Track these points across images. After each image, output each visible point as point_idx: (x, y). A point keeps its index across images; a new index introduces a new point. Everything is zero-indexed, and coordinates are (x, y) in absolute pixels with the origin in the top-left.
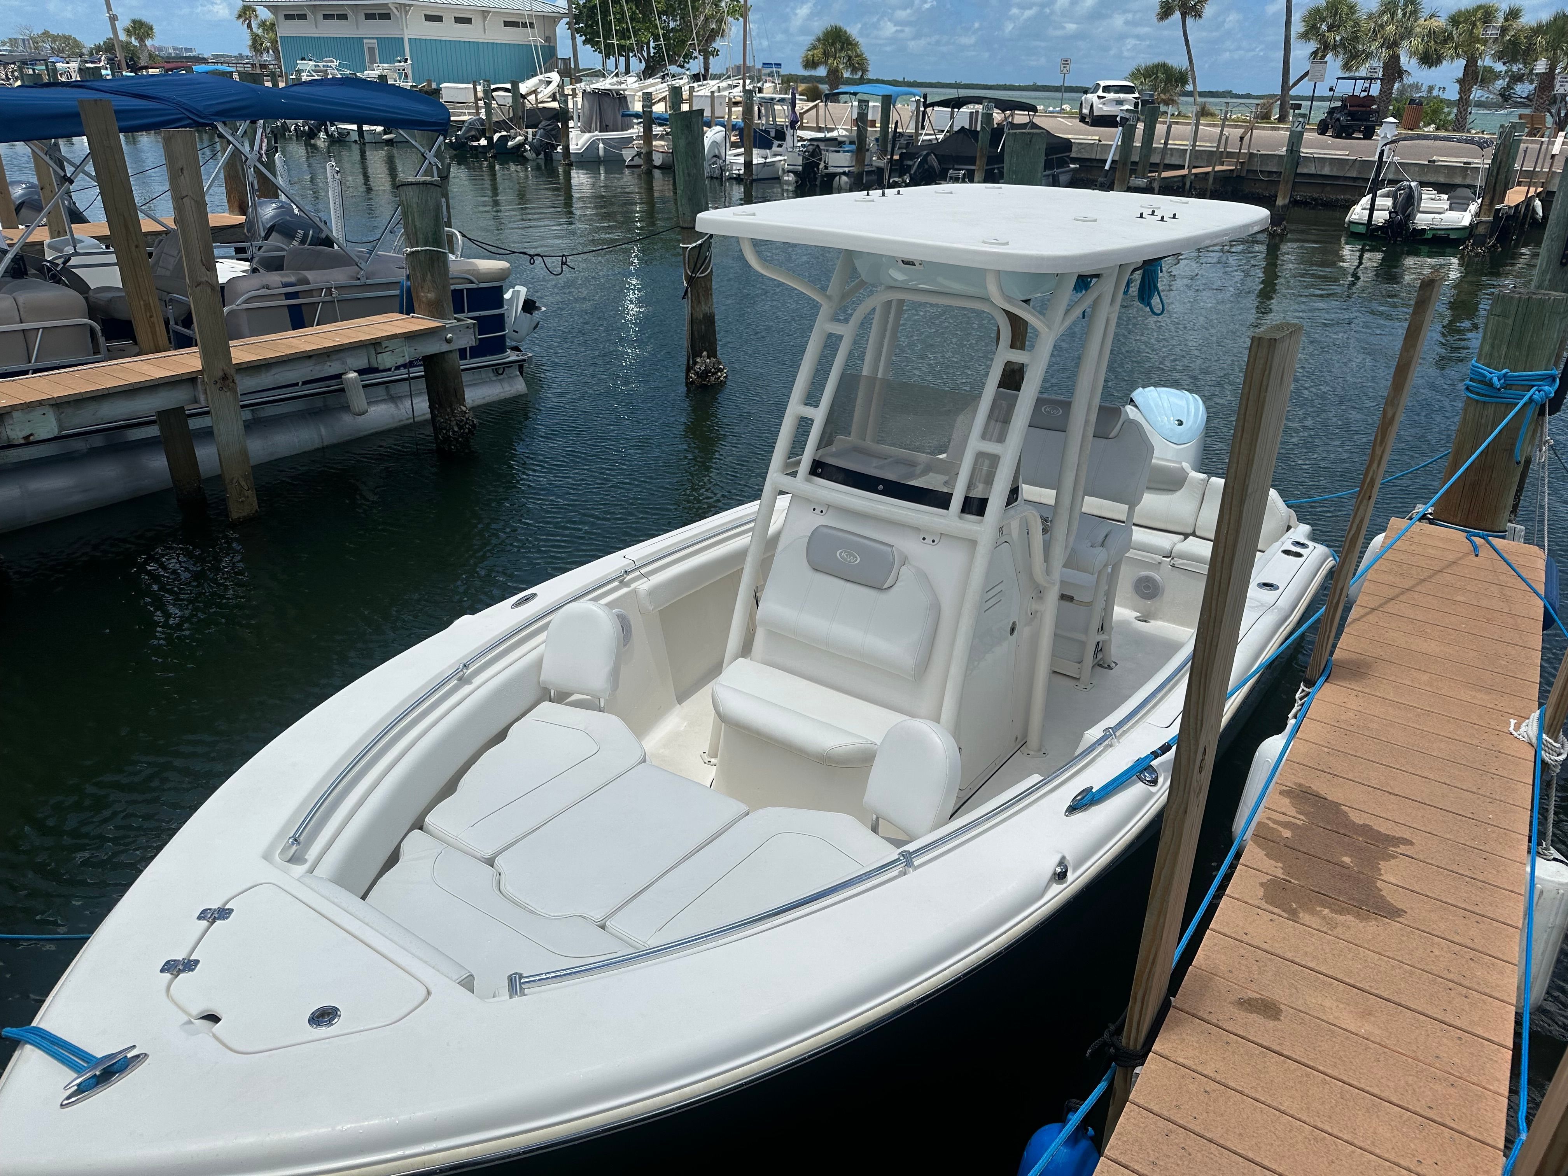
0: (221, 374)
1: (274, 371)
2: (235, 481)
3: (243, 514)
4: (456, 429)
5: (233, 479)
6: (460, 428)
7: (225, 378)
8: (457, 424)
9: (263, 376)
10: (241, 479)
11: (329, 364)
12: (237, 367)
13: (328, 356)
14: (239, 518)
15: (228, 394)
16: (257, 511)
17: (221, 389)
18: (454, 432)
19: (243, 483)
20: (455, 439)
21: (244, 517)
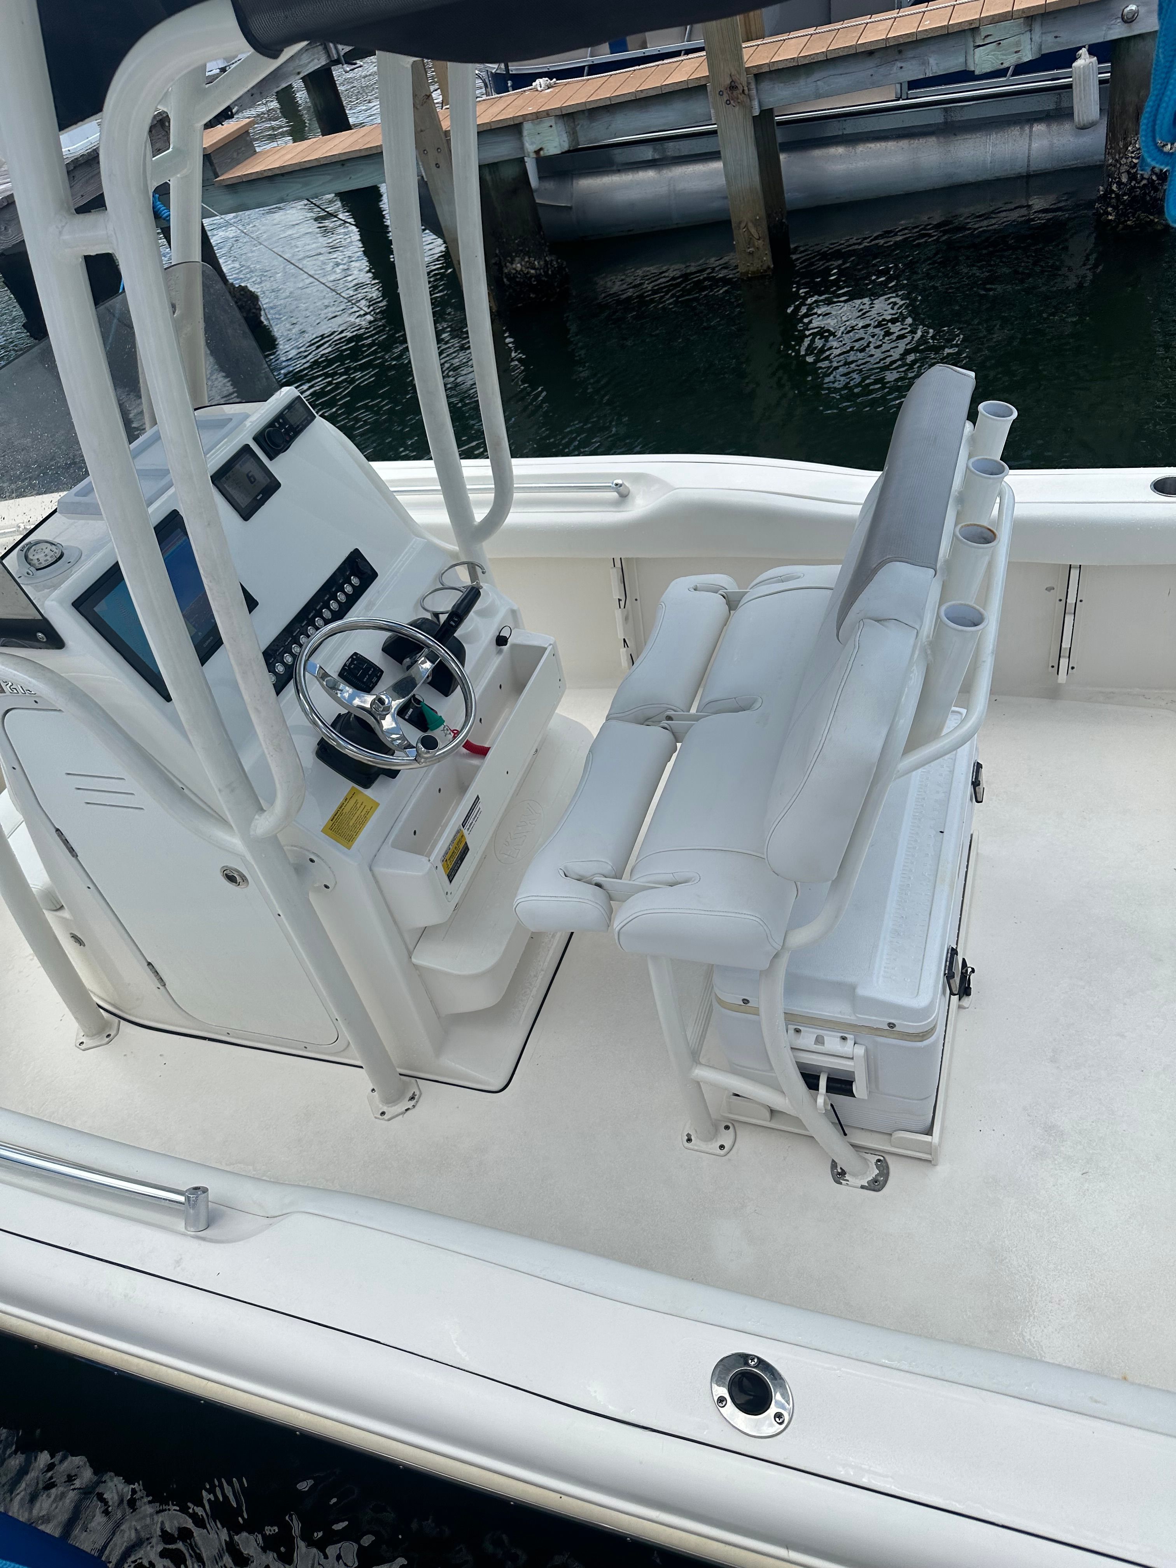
0: (728, 81)
1: (817, 75)
2: (743, 225)
3: (751, 269)
4: (1124, 179)
5: (740, 223)
6: (1132, 177)
7: (732, 87)
8: (1128, 172)
9: (802, 82)
10: (750, 224)
11: (899, 64)
12: (756, 72)
13: (900, 52)
14: (747, 273)
15: (737, 108)
16: (769, 268)
17: (728, 103)
18: (1120, 183)
19: (753, 231)
20: (1117, 195)
21: (753, 273)
